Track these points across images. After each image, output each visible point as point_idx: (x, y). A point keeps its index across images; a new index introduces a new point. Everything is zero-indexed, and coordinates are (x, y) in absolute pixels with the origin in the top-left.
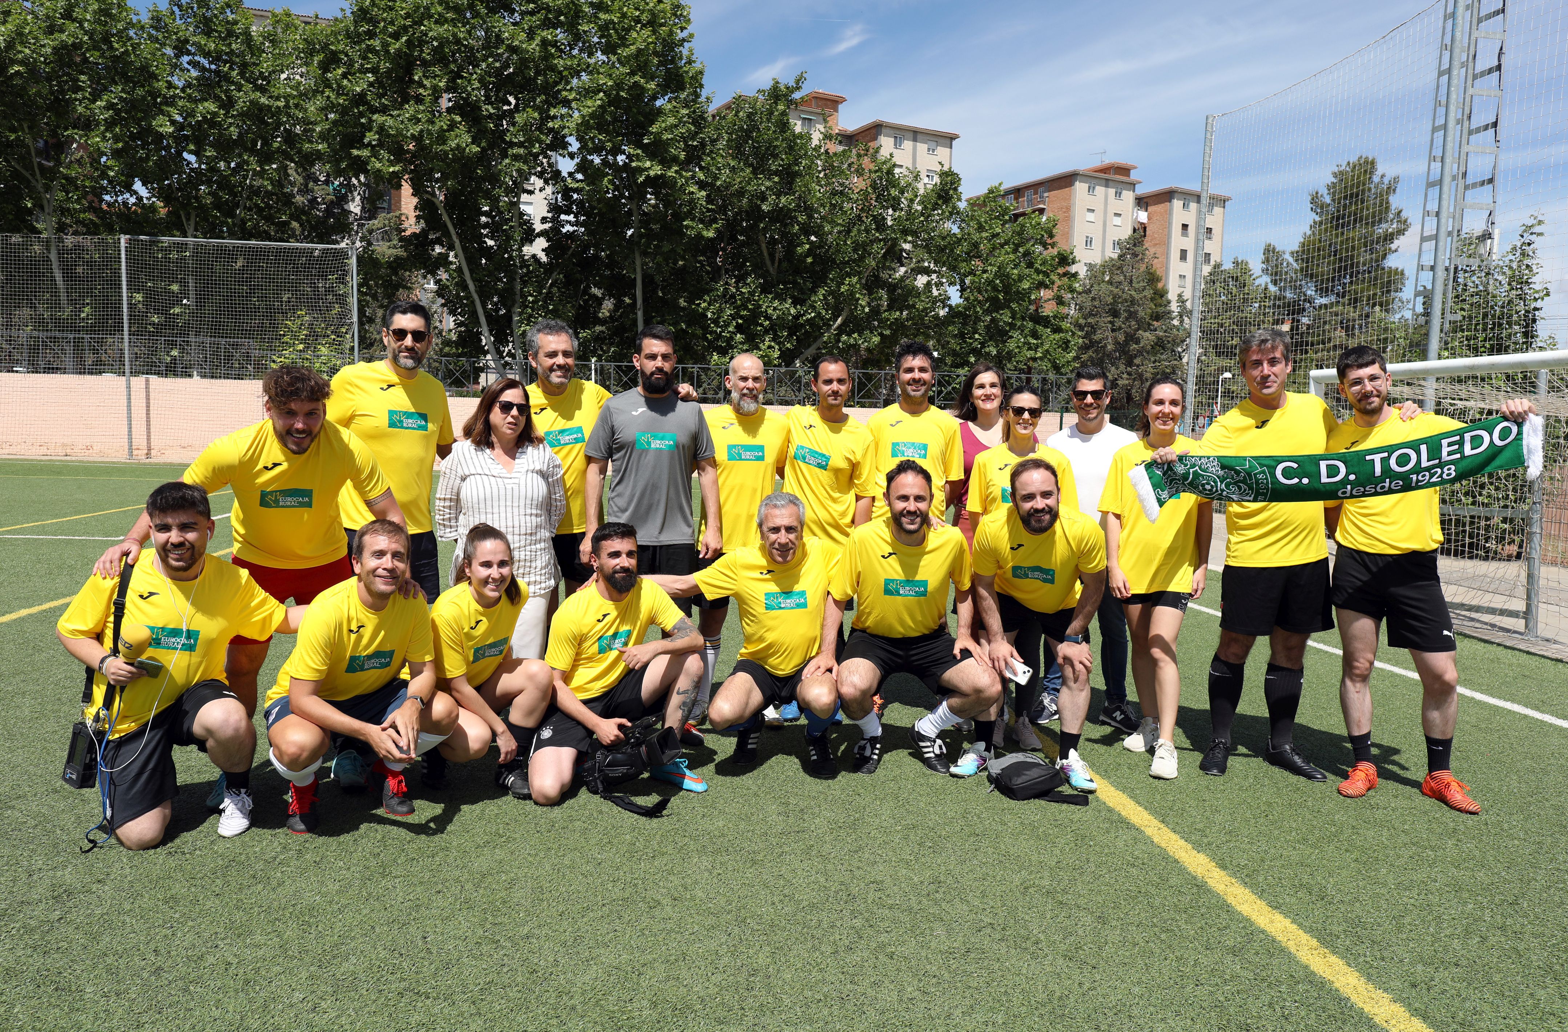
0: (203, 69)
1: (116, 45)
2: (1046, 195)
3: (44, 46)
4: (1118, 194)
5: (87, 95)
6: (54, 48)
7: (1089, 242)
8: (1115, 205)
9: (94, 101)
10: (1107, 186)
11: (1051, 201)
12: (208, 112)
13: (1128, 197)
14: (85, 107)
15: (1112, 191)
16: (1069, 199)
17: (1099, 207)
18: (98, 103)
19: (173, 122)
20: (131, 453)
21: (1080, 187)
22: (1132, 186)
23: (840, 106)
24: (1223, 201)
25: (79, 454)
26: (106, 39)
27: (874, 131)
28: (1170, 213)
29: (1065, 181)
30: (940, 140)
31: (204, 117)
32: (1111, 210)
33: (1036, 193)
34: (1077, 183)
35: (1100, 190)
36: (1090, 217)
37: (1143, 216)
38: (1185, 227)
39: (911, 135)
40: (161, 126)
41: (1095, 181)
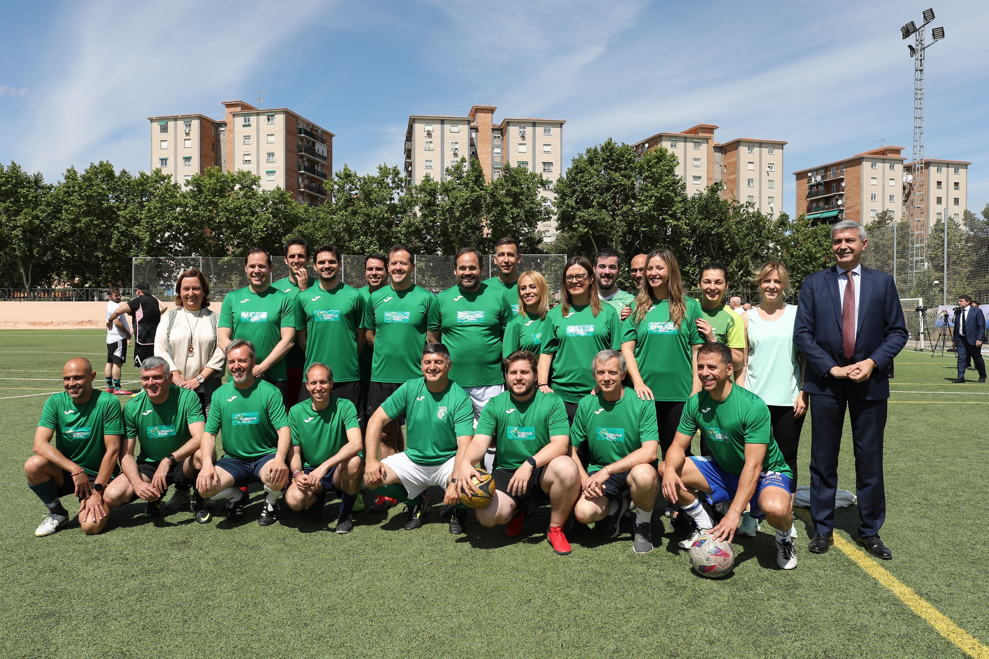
2: (844, 170)
4: (892, 167)
7: (873, 197)
8: (889, 173)
10: (884, 162)
11: (847, 174)
13: (899, 167)
15: (887, 165)
16: (860, 172)
17: (879, 175)
21: (866, 165)
22: (901, 161)
23: (715, 131)
24: (965, 165)
27: (736, 144)
28: (928, 175)
29: (857, 161)
30: (775, 146)
32: (887, 177)
33: (838, 169)
34: (864, 163)
35: (879, 165)
36: (874, 182)
37: (910, 178)
38: (939, 183)
39: (758, 145)
41: (876, 161)
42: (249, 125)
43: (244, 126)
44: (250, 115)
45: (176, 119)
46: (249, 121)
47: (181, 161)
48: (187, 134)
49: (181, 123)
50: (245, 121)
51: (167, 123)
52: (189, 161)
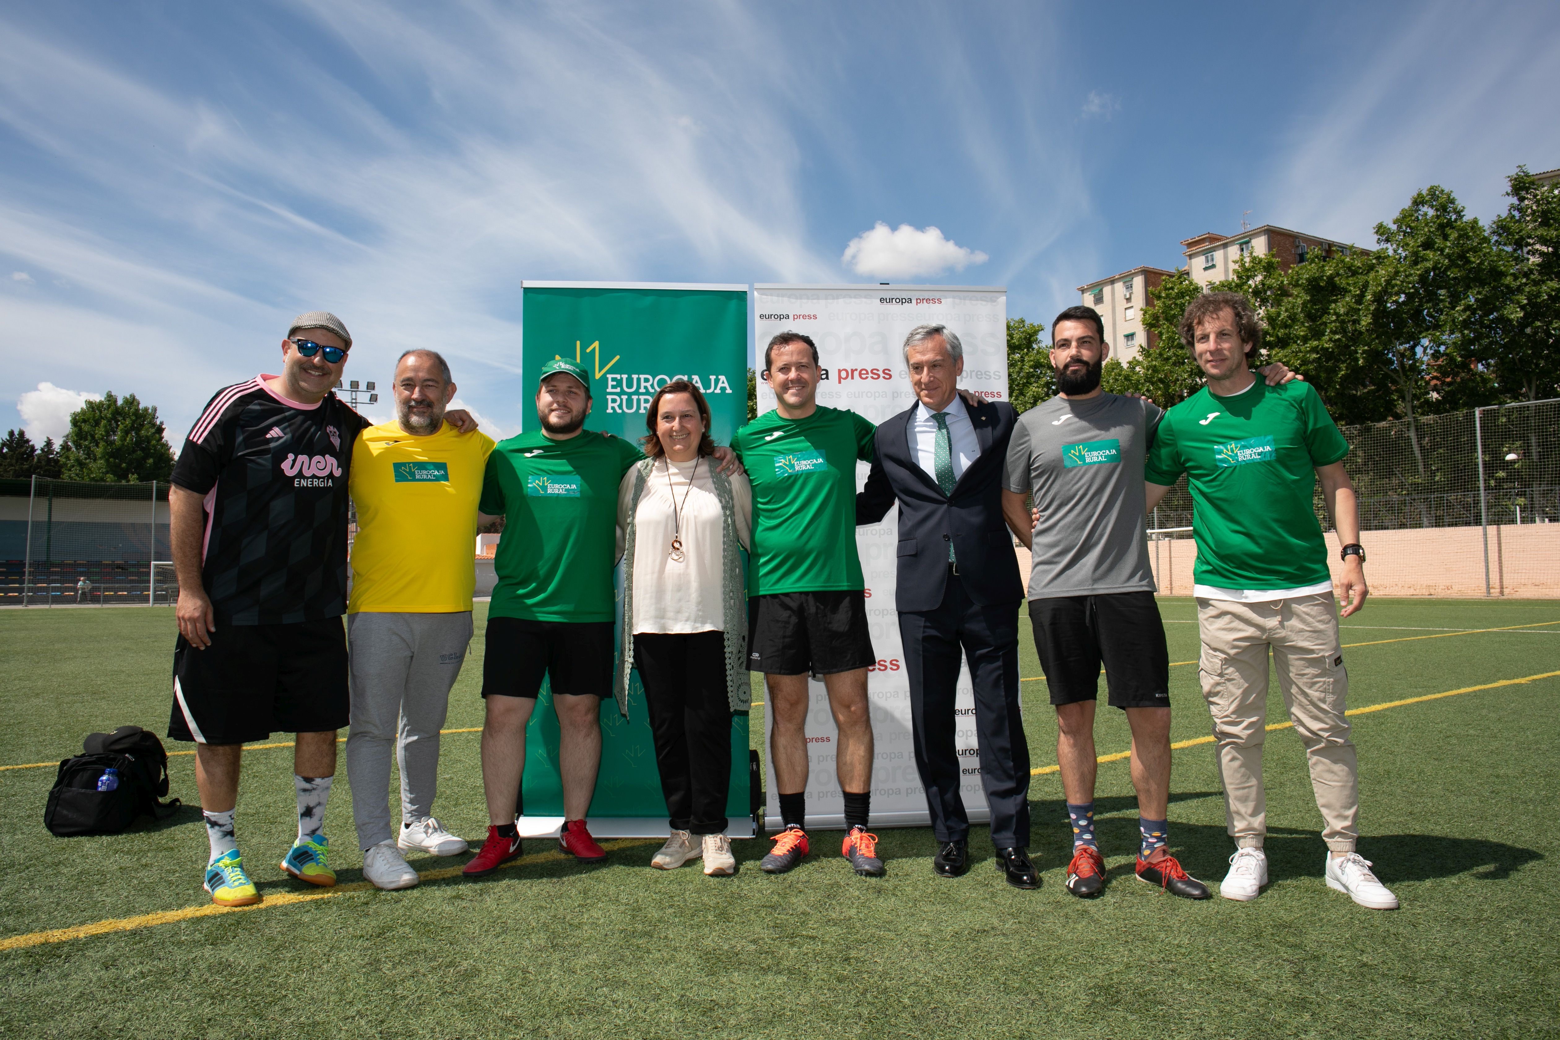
0: (1542, 254)
1: (1473, 259)
3: (1411, 275)
5: (1447, 304)
6: (1420, 275)
9: (1453, 308)
12: (1552, 290)
14: (1446, 314)
18: (1457, 309)
19: (1523, 308)
20: (1489, 592)
25: (1440, 593)
26: (1462, 256)
31: (1549, 295)
40: (1512, 314)
42: (1213, 266)
43: (1206, 269)
44: (1214, 249)
45: (1112, 282)
46: (1212, 260)
47: (1121, 340)
48: (1128, 300)
49: (1119, 286)
50: (1207, 261)
51: (1101, 290)
52: (1132, 339)
